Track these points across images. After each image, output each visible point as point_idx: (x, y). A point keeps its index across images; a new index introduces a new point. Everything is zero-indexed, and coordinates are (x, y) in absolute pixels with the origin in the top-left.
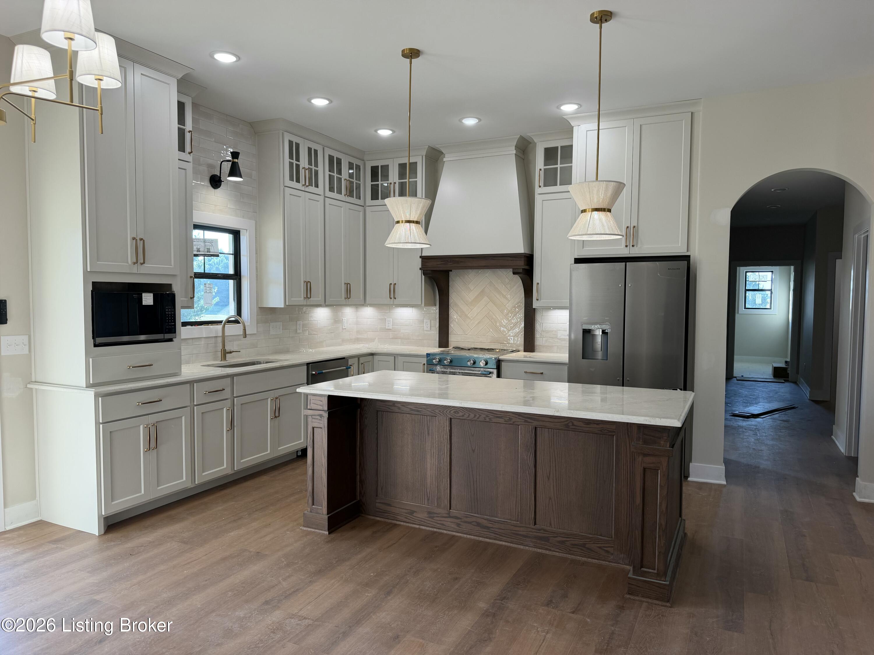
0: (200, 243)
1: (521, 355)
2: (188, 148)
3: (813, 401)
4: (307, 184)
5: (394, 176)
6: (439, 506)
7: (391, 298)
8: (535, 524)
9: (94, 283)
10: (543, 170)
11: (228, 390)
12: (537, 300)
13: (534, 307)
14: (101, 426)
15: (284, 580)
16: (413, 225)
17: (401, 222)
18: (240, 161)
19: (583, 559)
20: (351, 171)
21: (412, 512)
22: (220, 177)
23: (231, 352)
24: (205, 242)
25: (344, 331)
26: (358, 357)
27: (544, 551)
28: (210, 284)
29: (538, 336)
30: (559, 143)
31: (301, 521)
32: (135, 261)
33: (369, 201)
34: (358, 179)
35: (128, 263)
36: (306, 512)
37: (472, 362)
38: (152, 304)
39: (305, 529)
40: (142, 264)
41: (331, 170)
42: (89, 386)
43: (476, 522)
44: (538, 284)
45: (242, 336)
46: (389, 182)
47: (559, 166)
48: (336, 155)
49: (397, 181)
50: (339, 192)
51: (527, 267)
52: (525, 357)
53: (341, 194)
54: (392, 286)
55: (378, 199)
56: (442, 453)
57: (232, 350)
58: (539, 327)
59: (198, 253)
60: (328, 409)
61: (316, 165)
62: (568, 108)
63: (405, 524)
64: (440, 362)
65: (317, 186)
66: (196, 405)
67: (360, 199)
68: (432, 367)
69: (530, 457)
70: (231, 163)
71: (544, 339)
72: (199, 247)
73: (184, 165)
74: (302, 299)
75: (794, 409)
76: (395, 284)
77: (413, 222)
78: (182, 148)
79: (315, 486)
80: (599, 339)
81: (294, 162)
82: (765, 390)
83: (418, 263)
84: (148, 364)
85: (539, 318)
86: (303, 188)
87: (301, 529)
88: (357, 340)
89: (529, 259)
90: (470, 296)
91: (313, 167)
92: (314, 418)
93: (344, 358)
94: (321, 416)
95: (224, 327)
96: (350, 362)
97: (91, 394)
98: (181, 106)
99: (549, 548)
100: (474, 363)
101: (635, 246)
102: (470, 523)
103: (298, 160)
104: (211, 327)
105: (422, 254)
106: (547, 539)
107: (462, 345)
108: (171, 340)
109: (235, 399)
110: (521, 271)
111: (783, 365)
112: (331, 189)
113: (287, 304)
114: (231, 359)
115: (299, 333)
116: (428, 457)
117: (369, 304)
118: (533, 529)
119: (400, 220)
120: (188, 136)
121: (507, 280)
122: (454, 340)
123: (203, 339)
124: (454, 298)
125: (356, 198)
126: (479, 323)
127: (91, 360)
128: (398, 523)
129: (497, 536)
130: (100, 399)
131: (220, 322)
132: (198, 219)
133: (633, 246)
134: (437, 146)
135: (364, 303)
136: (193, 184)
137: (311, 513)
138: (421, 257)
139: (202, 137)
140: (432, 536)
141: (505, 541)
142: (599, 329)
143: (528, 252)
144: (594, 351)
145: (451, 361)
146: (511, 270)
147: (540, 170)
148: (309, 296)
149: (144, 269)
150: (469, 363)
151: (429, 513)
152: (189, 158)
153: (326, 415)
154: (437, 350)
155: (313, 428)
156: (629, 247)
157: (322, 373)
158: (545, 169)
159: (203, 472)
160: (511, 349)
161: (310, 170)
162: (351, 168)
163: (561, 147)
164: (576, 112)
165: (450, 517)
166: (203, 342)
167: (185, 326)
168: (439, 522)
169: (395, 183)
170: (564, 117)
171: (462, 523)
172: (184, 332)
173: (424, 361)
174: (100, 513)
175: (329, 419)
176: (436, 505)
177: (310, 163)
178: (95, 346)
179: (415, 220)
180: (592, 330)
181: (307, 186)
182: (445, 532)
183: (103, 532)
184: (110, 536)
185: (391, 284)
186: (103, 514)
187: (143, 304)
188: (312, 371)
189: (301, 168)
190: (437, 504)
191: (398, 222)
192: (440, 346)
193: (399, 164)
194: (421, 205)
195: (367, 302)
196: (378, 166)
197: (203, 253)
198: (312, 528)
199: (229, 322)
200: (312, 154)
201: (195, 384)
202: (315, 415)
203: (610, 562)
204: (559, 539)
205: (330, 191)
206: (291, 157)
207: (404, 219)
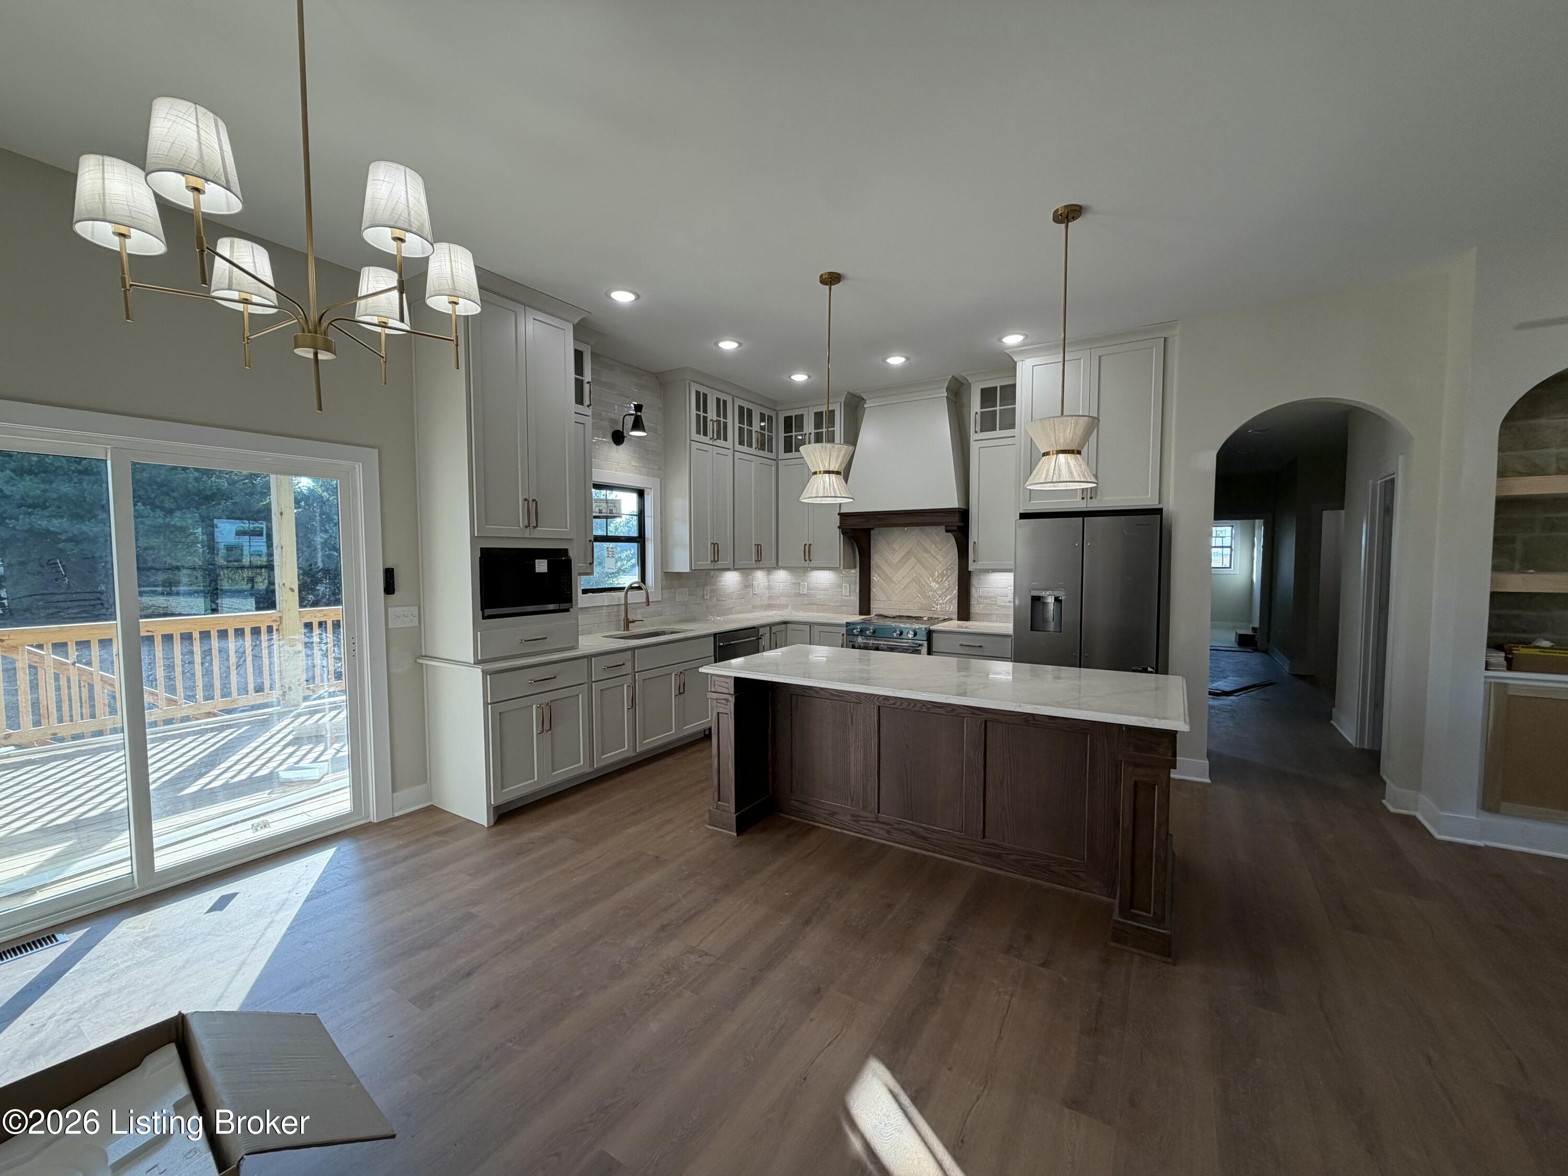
0: (602, 504)
1: (954, 625)
2: (587, 402)
3: (1293, 675)
4: (715, 437)
5: (809, 427)
6: (865, 808)
7: (806, 560)
8: (984, 837)
9: (482, 549)
10: (979, 413)
11: (629, 665)
12: (974, 561)
13: (969, 570)
14: (490, 706)
15: (684, 896)
16: (833, 476)
17: (818, 473)
18: (644, 415)
19: (1046, 883)
20: (762, 424)
21: (833, 814)
22: (623, 433)
23: (634, 622)
24: (607, 503)
25: (755, 596)
26: (770, 625)
27: (995, 871)
28: (612, 548)
29: (973, 601)
30: (998, 383)
31: (707, 817)
32: (527, 524)
33: (782, 455)
34: (770, 431)
35: (519, 527)
36: (711, 809)
37: (898, 632)
38: (546, 571)
39: (711, 827)
40: (535, 527)
41: (741, 421)
42: (477, 662)
43: (911, 831)
44: (975, 543)
45: (645, 604)
46: (804, 433)
47: (998, 408)
48: (746, 405)
49: (813, 431)
50: (750, 445)
51: (961, 524)
52: (960, 627)
53: (752, 447)
54: (807, 547)
55: (792, 452)
56: (868, 747)
57: (636, 618)
58: (975, 593)
59: (600, 515)
60: (735, 693)
61: (725, 417)
62: (1012, 340)
63: (824, 826)
64: (862, 632)
65: (726, 439)
66: (594, 682)
67: (772, 452)
68: (851, 638)
69: (978, 757)
70: (633, 417)
71: (981, 606)
72: (601, 508)
73: (582, 419)
74: (709, 562)
75: (1273, 686)
76: (811, 544)
77: (833, 472)
78: (579, 400)
79: (721, 780)
80: (1051, 607)
81: (702, 414)
82: (1231, 661)
83: (836, 520)
84: (541, 637)
85: (974, 581)
86: (711, 442)
87: (706, 828)
88: (769, 607)
89: (963, 514)
90: (895, 558)
91: (722, 419)
92: (720, 703)
93: (754, 628)
94: (727, 700)
95: (626, 593)
96: (761, 631)
97: (477, 672)
98: (579, 355)
99: (1002, 867)
100: (901, 633)
101: (1094, 499)
102: (901, 830)
103: (705, 411)
104: (614, 594)
105: (840, 511)
106: (999, 857)
107: (885, 613)
108: (567, 610)
109: (637, 674)
110: (955, 528)
111: (1250, 632)
112: (741, 443)
113: (693, 568)
114: (635, 629)
115: (706, 599)
116: (852, 749)
117: (782, 567)
118: (982, 843)
119: (818, 470)
120: (586, 387)
121: (938, 539)
122: (877, 606)
123: (605, 608)
124: (876, 560)
125: (768, 451)
126: (905, 587)
127: (479, 633)
128: (816, 824)
129: (936, 848)
130: (488, 676)
131: (622, 589)
132: (598, 478)
133: (1091, 498)
134: (857, 391)
135: (777, 567)
136: (594, 441)
137: (717, 810)
138: (839, 514)
139: (605, 390)
140: (858, 844)
141: (947, 856)
142: (1051, 595)
143: (962, 506)
144: (1045, 621)
145: (874, 632)
146: (944, 527)
147: (976, 413)
148: (716, 559)
149: (537, 533)
150: (895, 634)
151: (853, 815)
152: (589, 412)
153: (732, 699)
154: (857, 618)
155: (718, 713)
156: (1085, 500)
157: (731, 644)
158: (981, 412)
159: (603, 755)
160: (942, 617)
161: (718, 421)
162: (762, 420)
163: (1001, 387)
164: (1022, 345)
165: (878, 822)
166: (604, 611)
167: (586, 593)
168: (865, 827)
169: (810, 434)
170: (1006, 351)
171: (893, 831)
172: (582, 600)
173: (844, 630)
174: (489, 802)
175: (735, 704)
176: (861, 805)
177: (718, 415)
178: (484, 618)
179: (836, 470)
180: (1043, 597)
181: (715, 440)
182: (872, 839)
183: (492, 823)
184: (500, 828)
185: (806, 544)
186: (493, 803)
187: (537, 571)
188: (719, 642)
189: (708, 420)
190: (863, 807)
191: (815, 473)
192: (861, 614)
193: (815, 413)
194: (842, 453)
195: (780, 564)
196: (792, 416)
197: (605, 515)
198: (719, 828)
199: (631, 588)
200: (721, 406)
201: (593, 659)
202: (720, 699)
203: (1080, 890)
204: (1014, 857)
205: (740, 444)
206: (698, 409)
207: (822, 470)
